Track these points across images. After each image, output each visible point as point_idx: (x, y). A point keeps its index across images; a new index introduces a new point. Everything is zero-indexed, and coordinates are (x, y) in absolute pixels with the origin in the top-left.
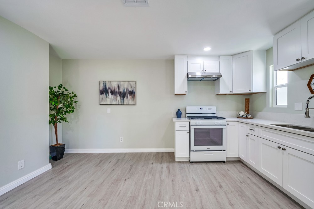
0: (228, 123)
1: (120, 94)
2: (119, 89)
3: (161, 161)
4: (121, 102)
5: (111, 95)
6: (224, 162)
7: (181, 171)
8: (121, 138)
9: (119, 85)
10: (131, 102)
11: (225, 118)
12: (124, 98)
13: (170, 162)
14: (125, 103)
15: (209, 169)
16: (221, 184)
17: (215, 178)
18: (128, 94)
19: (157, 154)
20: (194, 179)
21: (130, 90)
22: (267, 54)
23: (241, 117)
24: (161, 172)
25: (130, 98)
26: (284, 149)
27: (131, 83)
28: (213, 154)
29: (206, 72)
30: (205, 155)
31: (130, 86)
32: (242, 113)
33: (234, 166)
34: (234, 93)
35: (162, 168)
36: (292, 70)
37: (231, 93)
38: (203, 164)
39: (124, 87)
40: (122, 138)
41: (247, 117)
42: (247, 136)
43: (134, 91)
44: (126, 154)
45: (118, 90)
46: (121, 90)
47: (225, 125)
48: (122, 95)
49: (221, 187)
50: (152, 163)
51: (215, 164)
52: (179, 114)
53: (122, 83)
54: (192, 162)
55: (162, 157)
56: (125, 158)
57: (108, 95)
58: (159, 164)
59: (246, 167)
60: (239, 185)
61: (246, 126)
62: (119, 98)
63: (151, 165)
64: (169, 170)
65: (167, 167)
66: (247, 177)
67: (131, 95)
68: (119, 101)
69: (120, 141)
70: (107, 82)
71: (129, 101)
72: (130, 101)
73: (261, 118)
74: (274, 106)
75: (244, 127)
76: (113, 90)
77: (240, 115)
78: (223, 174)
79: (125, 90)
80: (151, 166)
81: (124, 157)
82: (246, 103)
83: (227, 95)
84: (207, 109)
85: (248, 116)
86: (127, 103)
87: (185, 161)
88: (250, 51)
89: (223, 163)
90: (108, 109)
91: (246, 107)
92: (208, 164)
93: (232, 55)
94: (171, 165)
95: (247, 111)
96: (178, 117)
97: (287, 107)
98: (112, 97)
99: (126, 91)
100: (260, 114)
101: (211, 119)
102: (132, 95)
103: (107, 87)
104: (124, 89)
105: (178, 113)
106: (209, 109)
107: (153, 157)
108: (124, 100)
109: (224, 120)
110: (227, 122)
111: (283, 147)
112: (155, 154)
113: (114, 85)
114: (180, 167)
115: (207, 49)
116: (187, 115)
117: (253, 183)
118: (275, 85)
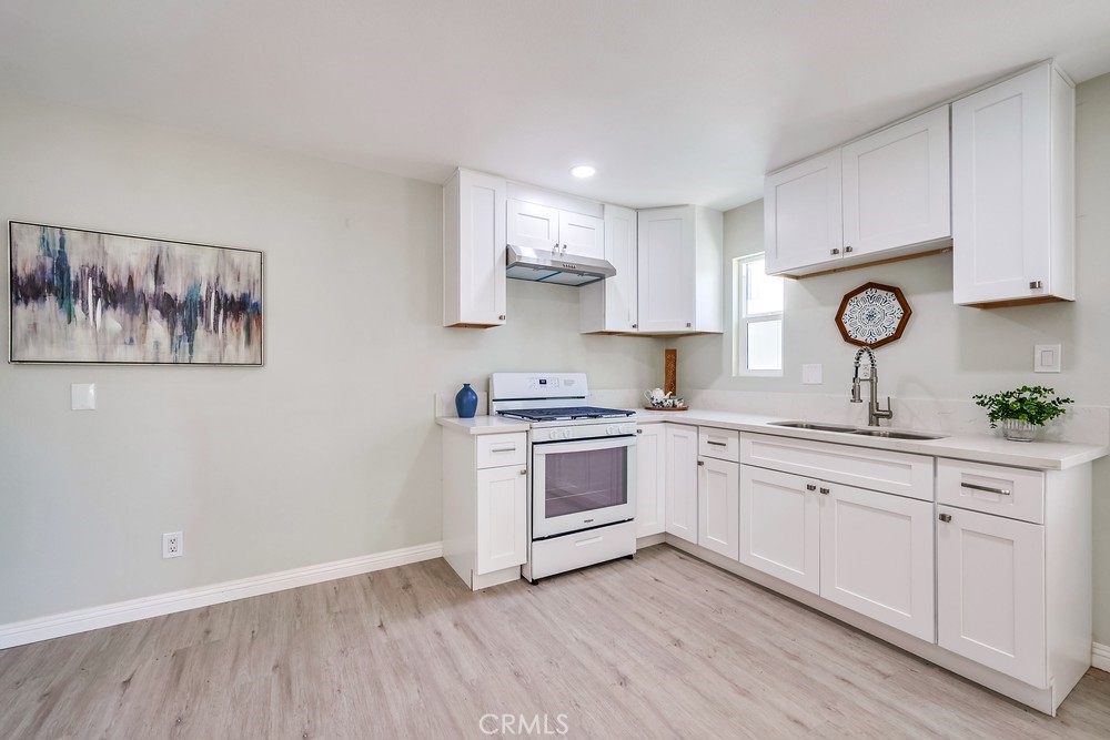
0: (640, 427)
1: (168, 306)
2: (158, 279)
3: (416, 606)
4: (174, 347)
5: (105, 307)
6: (630, 557)
7: (520, 624)
8: (167, 536)
9: (163, 262)
10: (237, 350)
11: (632, 413)
12: (190, 329)
13: (454, 602)
14: (199, 357)
15: (603, 591)
16: (672, 633)
17: (643, 618)
18: (217, 312)
19: (376, 578)
20: (584, 643)
21: (232, 289)
22: (724, 223)
23: (660, 407)
24: (449, 655)
25: (232, 331)
26: (824, 491)
27: (236, 257)
28: (600, 539)
29: (568, 252)
30: (578, 545)
31: (228, 270)
32: (659, 395)
33: (662, 562)
34: (642, 329)
35: (439, 634)
36: (797, 278)
37: (634, 331)
38: (576, 579)
39: (192, 275)
40: (179, 534)
41: (674, 406)
42: (700, 463)
43: (254, 300)
44: (206, 613)
45: (151, 287)
46: (177, 287)
47: (631, 435)
48: (182, 313)
49: (678, 643)
50: (381, 626)
51: (608, 570)
52: (465, 404)
53: (178, 250)
54: (535, 582)
55: (407, 587)
56: (214, 637)
57: (78, 308)
58: (412, 621)
59: (690, 559)
60: (718, 621)
61: (696, 434)
62: (158, 327)
63: (380, 633)
64: (476, 637)
65: (456, 625)
66: (717, 589)
67: (237, 319)
68: (157, 344)
69: (167, 554)
70: (71, 236)
71: (225, 345)
72: (231, 347)
73: (707, 408)
74: (743, 373)
75: (686, 437)
76: (118, 286)
77: (654, 402)
78: (652, 598)
79: (197, 286)
80: (384, 640)
81: (208, 632)
82: (667, 364)
83: (613, 337)
84: (562, 382)
85: (677, 403)
86: (210, 356)
87: (509, 583)
88: (687, 205)
89: (628, 562)
90: (74, 386)
91: (666, 374)
92: (589, 574)
93: (638, 210)
94: (466, 611)
95: (671, 387)
96: (461, 415)
97: (781, 375)
98: (113, 320)
99: (203, 293)
100: (705, 395)
101: (596, 417)
102: (243, 318)
103: (74, 264)
104: (190, 283)
105: (465, 401)
106: (569, 383)
107: (366, 595)
108: (191, 340)
109: (631, 417)
110: (638, 424)
111: (820, 484)
112: (368, 583)
113: (127, 259)
114: (506, 613)
115: (584, 172)
116: (496, 407)
117: (741, 602)
118: (744, 316)
